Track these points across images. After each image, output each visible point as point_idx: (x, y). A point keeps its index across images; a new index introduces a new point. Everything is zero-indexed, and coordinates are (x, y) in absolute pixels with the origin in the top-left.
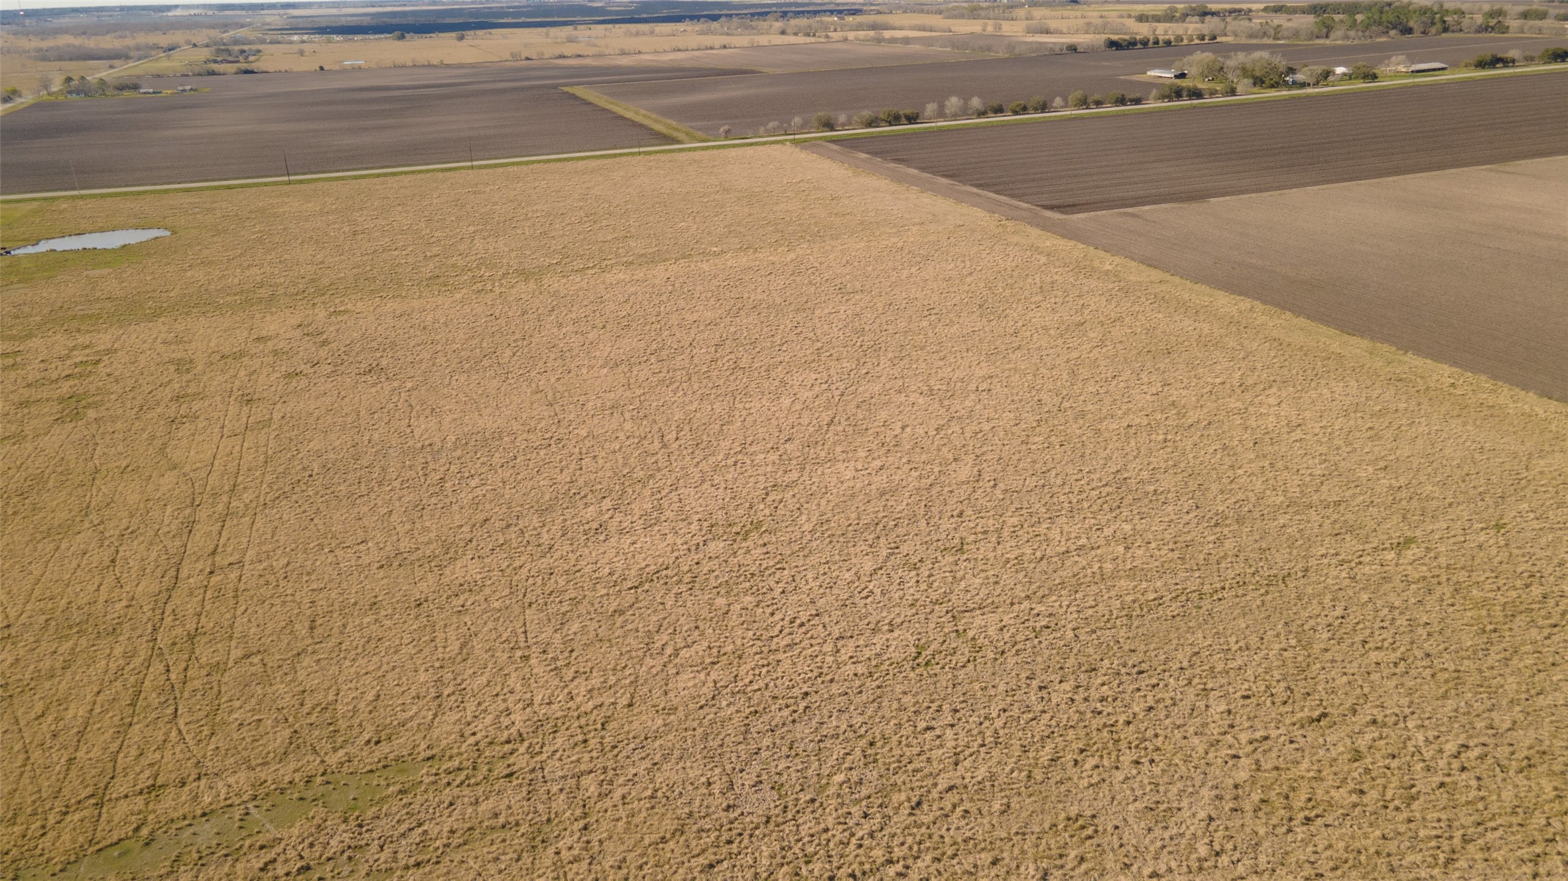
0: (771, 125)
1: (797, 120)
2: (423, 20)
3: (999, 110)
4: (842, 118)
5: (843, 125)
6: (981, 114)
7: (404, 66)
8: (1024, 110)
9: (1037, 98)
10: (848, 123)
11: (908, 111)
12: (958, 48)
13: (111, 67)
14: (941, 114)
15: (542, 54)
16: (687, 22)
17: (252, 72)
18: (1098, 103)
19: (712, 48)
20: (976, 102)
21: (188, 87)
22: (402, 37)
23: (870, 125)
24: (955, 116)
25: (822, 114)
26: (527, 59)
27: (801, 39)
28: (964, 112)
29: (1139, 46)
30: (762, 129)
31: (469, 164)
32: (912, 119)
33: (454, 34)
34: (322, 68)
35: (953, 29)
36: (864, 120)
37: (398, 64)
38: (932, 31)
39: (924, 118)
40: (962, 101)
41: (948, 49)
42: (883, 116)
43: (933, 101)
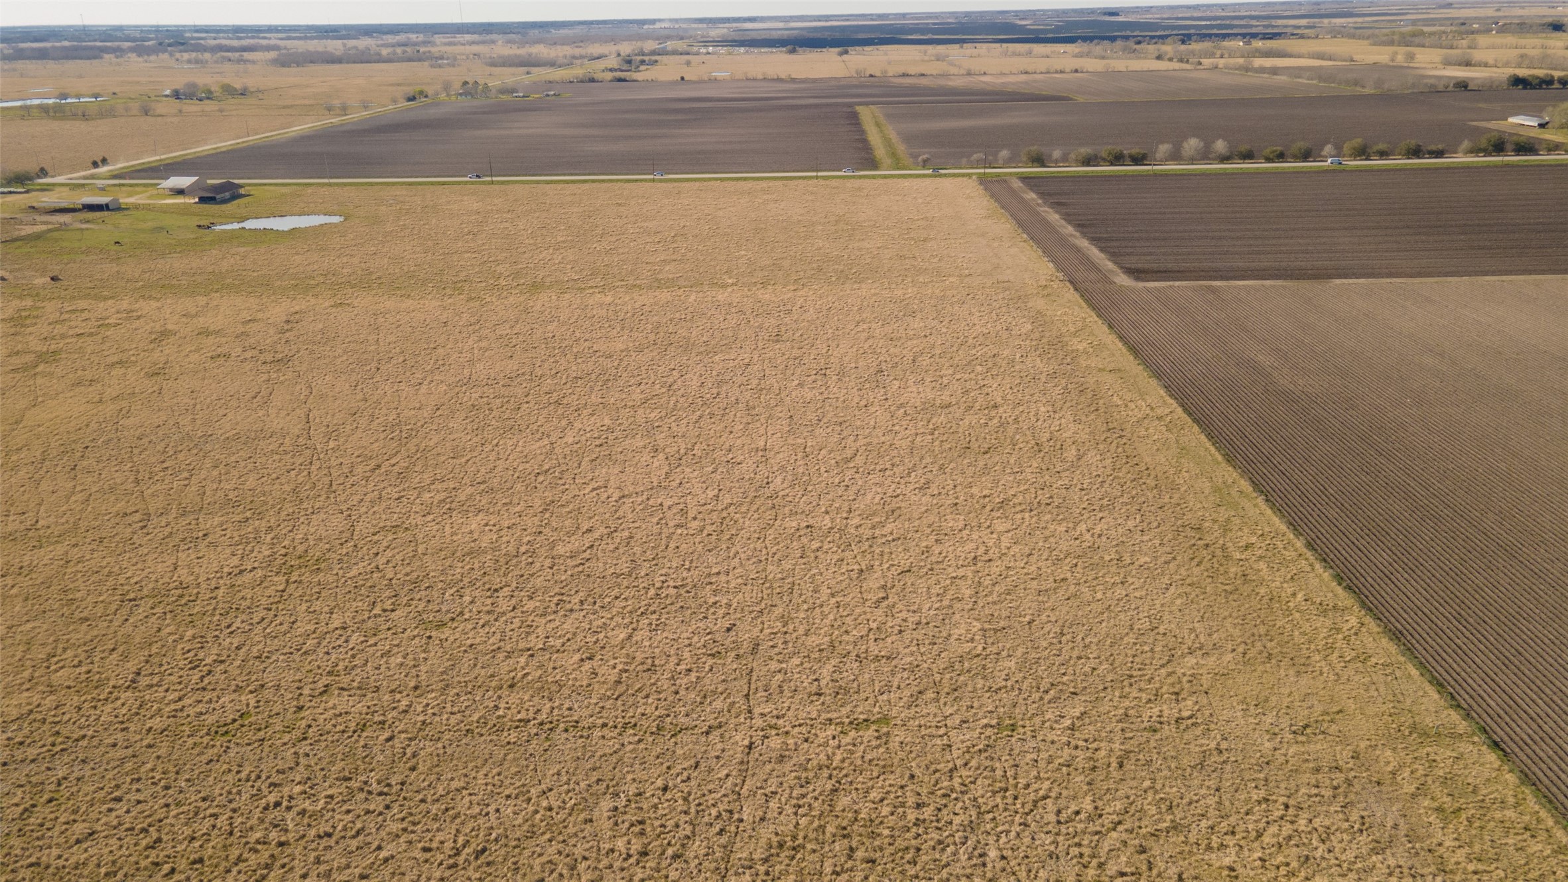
0: (975, 156)
1: (1004, 153)
2: (837, 35)
3: (1248, 156)
4: (1057, 154)
5: (1056, 161)
6: (1224, 159)
7: (754, 79)
8: (1281, 157)
9: (1301, 145)
10: (1065, 159)
11: (1135, 151)
12: (1325, 81)
13: (528, 73)
14: (1176, 156)
15: (886, 72)
16: (1079, 43)
17: (625, 80)
18: (1383, 154)
19: (1062, 72)
20: (1220, 146)
21: (552, 93)
22: (793, 51)
23: (1087, 162)
24: (1192, 160)
25: (1034, 148)
26: (871, 76)
28: (1205, 155)
29: (1556, 85)
30: (964, 160)
32: (1137, 160)
33: (837, 50)
34: (682, 78)
35: (1355, 57)
36: (1080, 158)
37: (750, 76)
38: (1330, 60)
39: (1155, 160)
40: (1202, 144)
41: (1315, 82)
42: (1104, 155)
43: (1168, 142)
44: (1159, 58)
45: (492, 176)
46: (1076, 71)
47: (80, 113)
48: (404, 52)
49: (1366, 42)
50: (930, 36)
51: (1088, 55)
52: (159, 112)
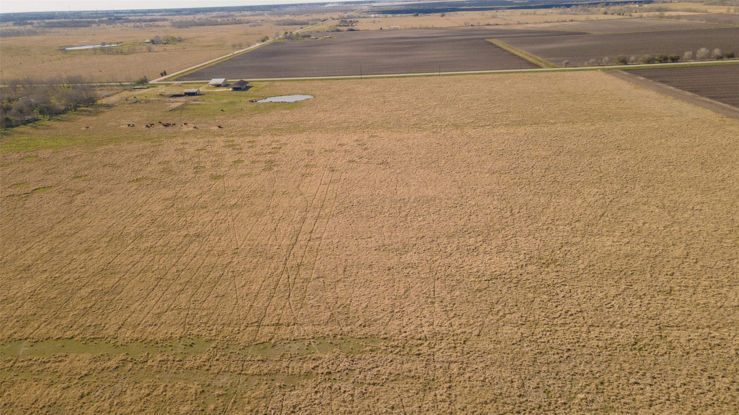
0: (591, 61)
1: (606, 58)
2: (427, 7)
3: (731, 56)
4: (632, 58)
5: (633, 62)
6: (719, 58)
7: (415, 28)
10: (636, 61)
11: (673, 55)
12: (710, 21)
13: (302, 28)
14: (694, 58)
15: (479, 23)
16: (554, 8)
17: (353, 30)
19: (565, 21)
20: (717, 51)
21: (328, 37)
22: (417, 15)
23: (648, 62)
24: (702, 59)
25: (621, 55)
26: (472, 25)
27: (615, 17)
28: (709, 57)
30: (586, 63)
31: (438, 73)
32: (674, 60)
33: (440, 14)
34: (381, 29)
35: (709, 11)
36: (645, 60)
37: (413, 27)
38: (695, 12)
39: (683, 59)
40: (708, 51)
41: (704, 22)
42: (657, 58)
43: (690, 50)
44: (605, 13)
45: (361, 75)
46: (572, 21)
47: (119, 51)
48: (228, 20)
49: (701, 4)
50: (472, 7)
51: (565, 13)
52: (156, 50)
